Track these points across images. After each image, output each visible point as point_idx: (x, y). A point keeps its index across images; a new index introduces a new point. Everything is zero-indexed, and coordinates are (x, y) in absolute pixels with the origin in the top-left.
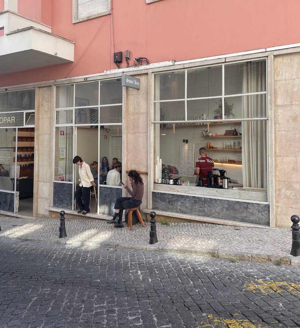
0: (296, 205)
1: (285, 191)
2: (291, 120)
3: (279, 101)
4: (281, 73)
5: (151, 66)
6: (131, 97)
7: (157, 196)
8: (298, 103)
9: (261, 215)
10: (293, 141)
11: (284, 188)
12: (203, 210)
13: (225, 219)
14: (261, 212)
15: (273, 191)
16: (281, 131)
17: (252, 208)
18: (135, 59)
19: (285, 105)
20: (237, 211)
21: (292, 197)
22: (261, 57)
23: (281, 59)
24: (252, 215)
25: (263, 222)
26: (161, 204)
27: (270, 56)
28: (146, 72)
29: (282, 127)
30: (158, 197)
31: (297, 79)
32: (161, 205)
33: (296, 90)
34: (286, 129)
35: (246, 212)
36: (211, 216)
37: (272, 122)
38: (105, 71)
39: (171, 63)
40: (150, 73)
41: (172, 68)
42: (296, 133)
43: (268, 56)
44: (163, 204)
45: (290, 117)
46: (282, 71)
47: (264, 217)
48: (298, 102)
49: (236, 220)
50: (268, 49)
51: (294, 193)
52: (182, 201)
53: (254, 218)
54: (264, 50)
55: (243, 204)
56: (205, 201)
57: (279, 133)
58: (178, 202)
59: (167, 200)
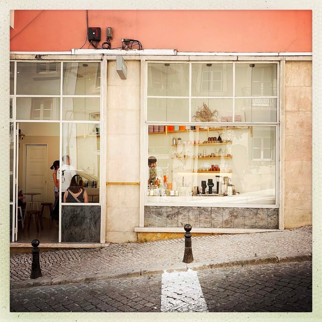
0: (301, 207)
1: (292, 194)
2: (298, 126)
3: (288, 107)
4: (290, 79)
5: (146, 52)
6: (112, 88)
7: (152, 210)
8: (304, 110)
9: (270, 220)
10: (299, 145)
11: (291, 191)
12: (210, 221)
13: (233, 228)
14: (270, 217)
15: (283, 195)
16: (289, 136)
17: (261, 213)
18: (124, 39)
19: (293, 111)
20: (246, 218)
21: (298, 199)
22: (272, 61)
23: (290, 66)
24: (262, 220)
25: (272, 226)
26: (157, 219)
27: (282, 61)
28: (137, 58)
29: (290, 133)
30: (152, 212)
31: (304, 87)
32: (157, 221)
33: (302, 97)
34: (294, 134)
35: (255, 218)
36: (218, 227)
37: (283, 126)
38: (73, 50)
39: (171, 52)
40: (144, 60)
41: (173, 58)
42: (302, 139)
43: (281, 61)
44: (160, 219)
45: (297, 122)
46: (291, 78)
47: (273, 221)
48: (304, 108)
49: (245, 227)
50: (281, 54)
51: (299, 195)
52: (184, 214)
53: (263, 223)
54: (277, 54)
55: (253, 210)
56: (211, 211)
57: (287, 138)
58: (179, 215)
59: (165, 214)
